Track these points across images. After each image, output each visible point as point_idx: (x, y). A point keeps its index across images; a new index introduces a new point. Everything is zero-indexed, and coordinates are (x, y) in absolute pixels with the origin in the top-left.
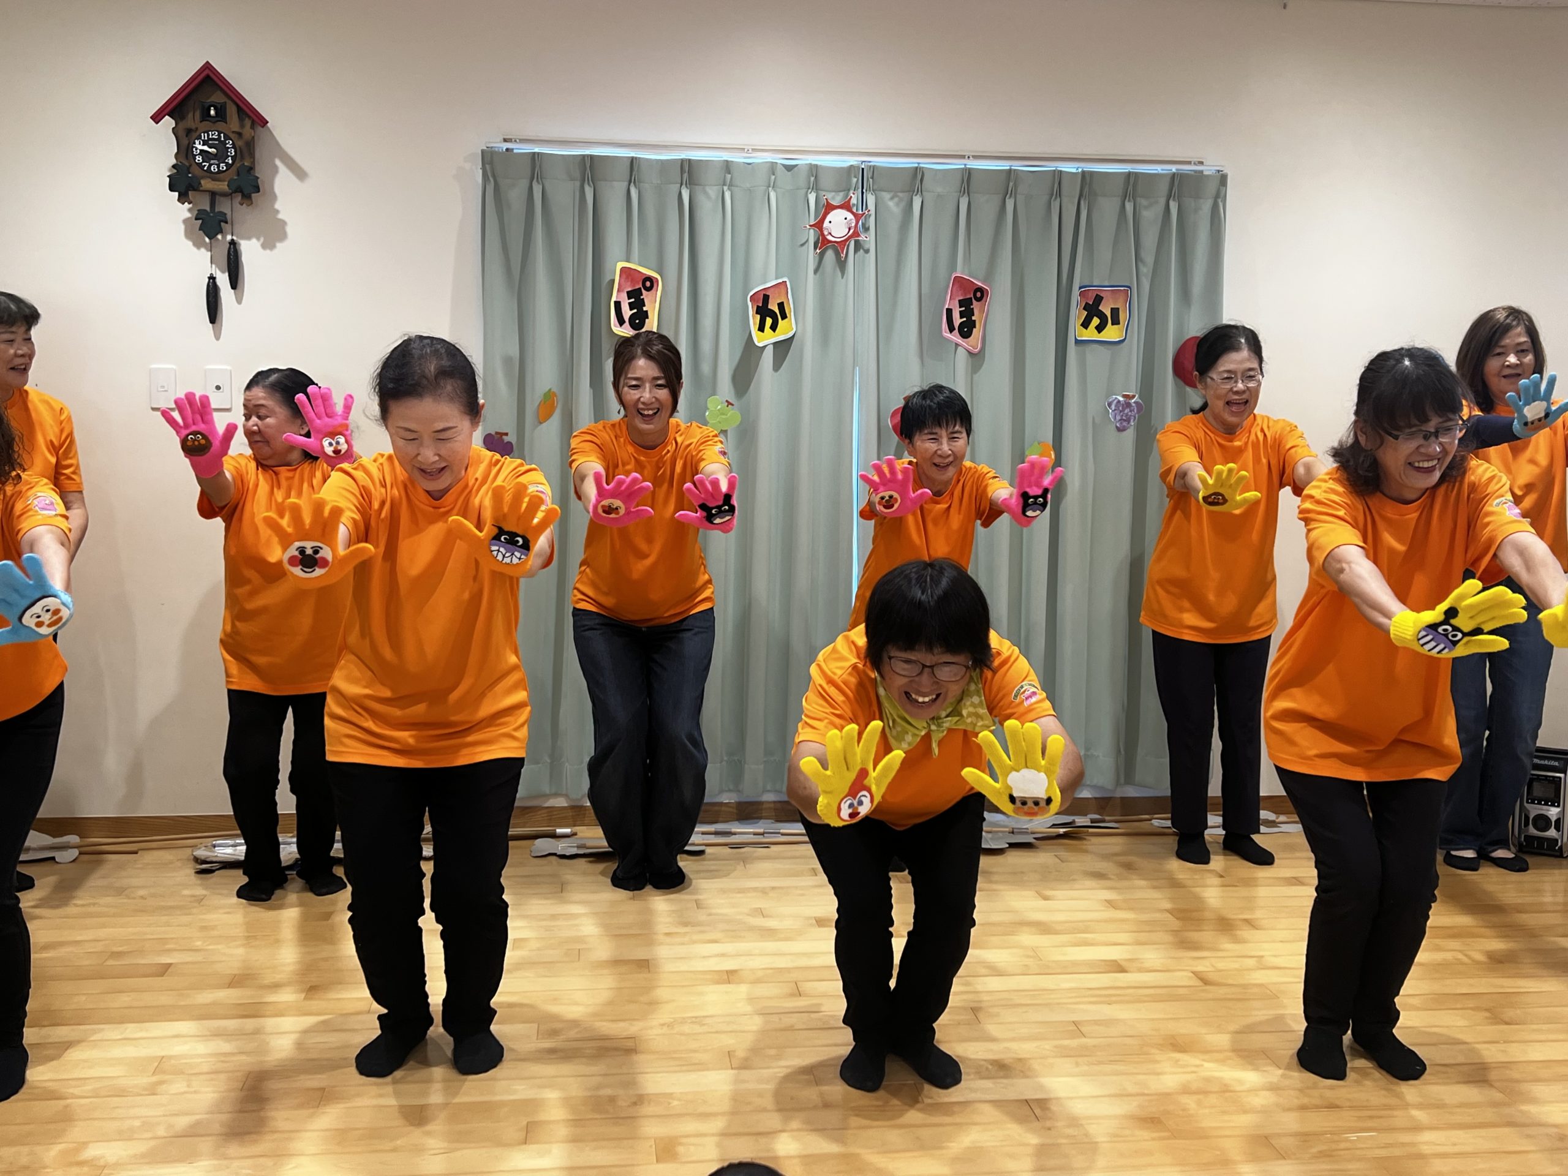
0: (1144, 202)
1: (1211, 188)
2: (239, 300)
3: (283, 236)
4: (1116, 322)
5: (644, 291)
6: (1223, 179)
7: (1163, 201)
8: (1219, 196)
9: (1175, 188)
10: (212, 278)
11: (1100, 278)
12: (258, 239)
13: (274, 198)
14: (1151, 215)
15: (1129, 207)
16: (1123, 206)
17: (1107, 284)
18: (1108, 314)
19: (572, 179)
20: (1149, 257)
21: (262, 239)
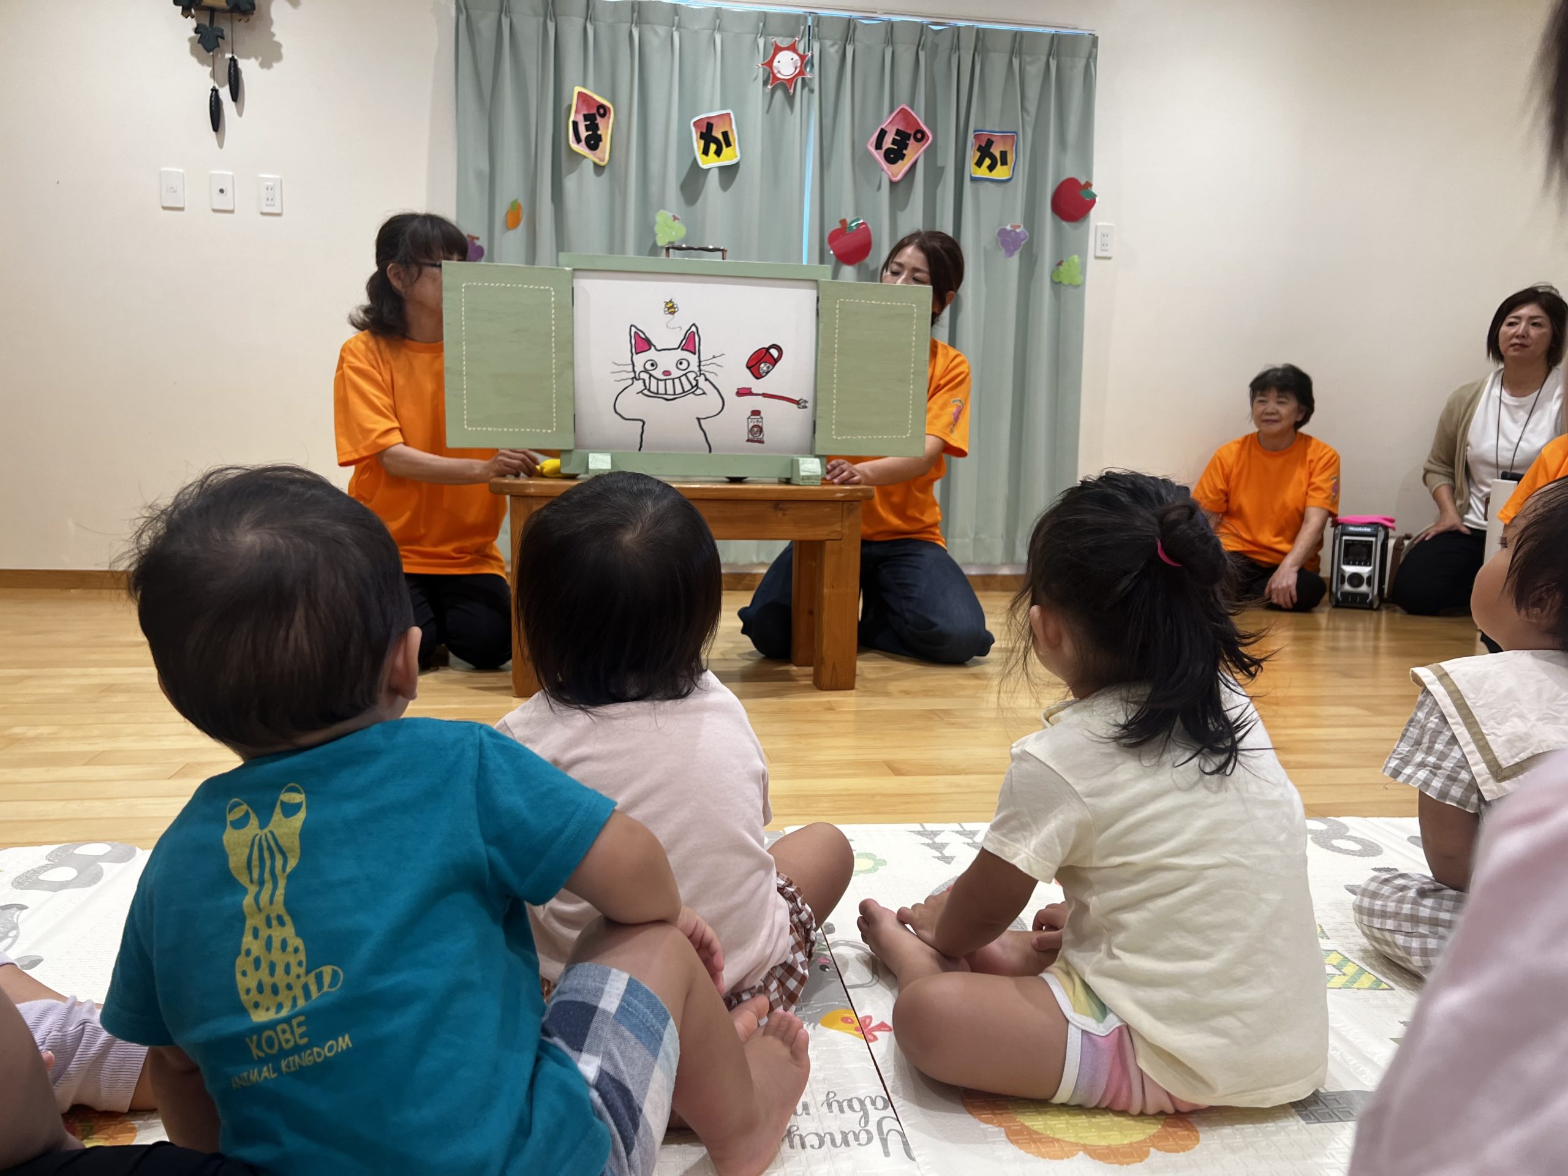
0: (1028, 59)
1: (1085, 48)
2: (240, 114)
3: (279, 57)
4: (1004, 162)
5: (598, 118)
6: (1095, 40)
7: (1044, 58)
8: (1091, 57)
9: (1054, 47)
10: (215, 91)
11: (993, 125)
12: (257, 58)
13: (271, 22)
14: (1034, 70)
15: (1016, 62)
16: (1011, 62)
17: (997, 130)
18: (998, 155)
19: (536, 15)
20: (1032, 106)
21: (260, 59)
